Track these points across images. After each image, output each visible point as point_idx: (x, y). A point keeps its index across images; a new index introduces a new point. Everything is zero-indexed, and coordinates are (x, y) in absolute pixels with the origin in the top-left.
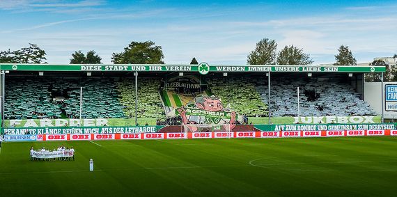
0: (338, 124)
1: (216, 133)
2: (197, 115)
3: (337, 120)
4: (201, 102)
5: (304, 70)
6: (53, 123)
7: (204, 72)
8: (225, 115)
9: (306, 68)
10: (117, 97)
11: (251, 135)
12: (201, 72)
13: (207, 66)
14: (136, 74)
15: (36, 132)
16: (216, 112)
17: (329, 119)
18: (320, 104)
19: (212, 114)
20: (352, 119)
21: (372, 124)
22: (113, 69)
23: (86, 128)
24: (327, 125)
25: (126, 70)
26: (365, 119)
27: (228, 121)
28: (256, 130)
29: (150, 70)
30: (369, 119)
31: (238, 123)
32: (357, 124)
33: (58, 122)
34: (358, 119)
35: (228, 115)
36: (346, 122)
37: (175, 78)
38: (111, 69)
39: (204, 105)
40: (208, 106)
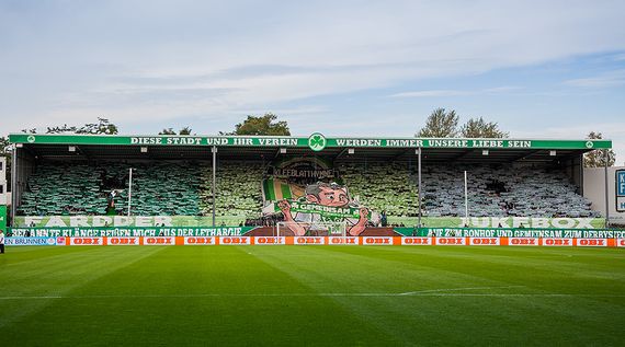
0: (531, 229)
1: (330, 238)
2: (308, 212)
3: (530, 223)
4: (315, 193)
5: (474, 145)
6: (90, 222)
7: (318, 148)
8: (351, 213)
9: (478, 142)
10: (198, 187)
11: (387, 241)
12: (312, 148)
13: (322, 138)
14: (214, 151)
15: (61, 234)
16: (337, 208)
17: (517, 221)
18: (509, 200)
19: (330, 211)
20: (556, 222)
21: (588, 230)
22: (179, 142)
23: (137, 228)
24: (513, 230)
25: (198, 143)
26: (578, 223)
27: (355, 221)
28: (395, 235)
29: (235, 143)
30: (585, 223)
31: (371, 224)
32: (563, 230)
33: (97, 221)
34: (566, 222)
35: (356, 213)
36: (546, 226)
37: (289, 162)
38: (176, 143)
39: (319, 198)
40: (325, 199)
